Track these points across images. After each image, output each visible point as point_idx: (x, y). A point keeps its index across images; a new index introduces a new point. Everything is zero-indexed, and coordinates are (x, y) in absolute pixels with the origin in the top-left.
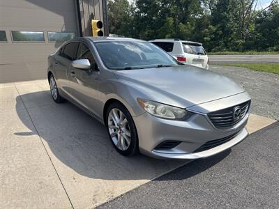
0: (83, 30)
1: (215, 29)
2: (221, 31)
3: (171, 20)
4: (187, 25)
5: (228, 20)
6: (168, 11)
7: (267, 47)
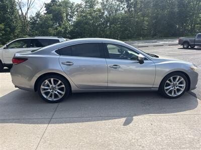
1: (3, 27)
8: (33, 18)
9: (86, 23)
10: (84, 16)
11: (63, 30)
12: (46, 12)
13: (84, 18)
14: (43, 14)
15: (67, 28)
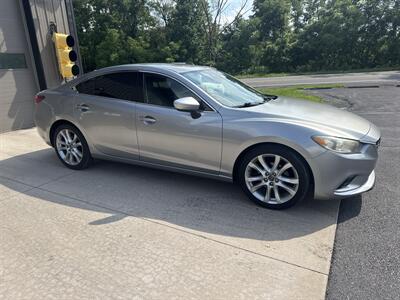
0: (41, 49)
1: (178, 47)
2: (185, 50)
3: (115, 33)
4: (138, 40)
5: (192, 36)
6: (106, 19)
7: (240, 69)
8: (229, 27)
9: (329, 30)
10: (328, 14)
11: (276, 48)
12: (253, 14)
13: (327, 18)
14: (247, 18)
15: (285, 43)
